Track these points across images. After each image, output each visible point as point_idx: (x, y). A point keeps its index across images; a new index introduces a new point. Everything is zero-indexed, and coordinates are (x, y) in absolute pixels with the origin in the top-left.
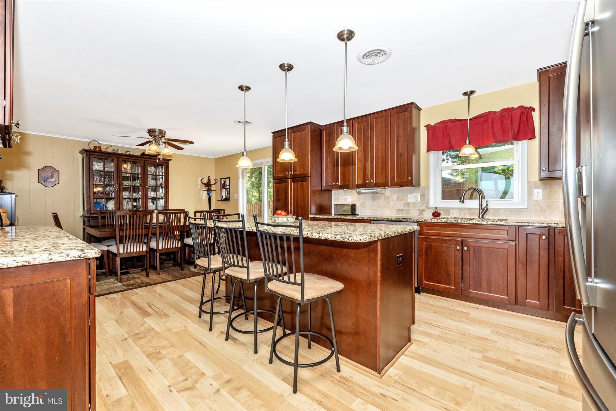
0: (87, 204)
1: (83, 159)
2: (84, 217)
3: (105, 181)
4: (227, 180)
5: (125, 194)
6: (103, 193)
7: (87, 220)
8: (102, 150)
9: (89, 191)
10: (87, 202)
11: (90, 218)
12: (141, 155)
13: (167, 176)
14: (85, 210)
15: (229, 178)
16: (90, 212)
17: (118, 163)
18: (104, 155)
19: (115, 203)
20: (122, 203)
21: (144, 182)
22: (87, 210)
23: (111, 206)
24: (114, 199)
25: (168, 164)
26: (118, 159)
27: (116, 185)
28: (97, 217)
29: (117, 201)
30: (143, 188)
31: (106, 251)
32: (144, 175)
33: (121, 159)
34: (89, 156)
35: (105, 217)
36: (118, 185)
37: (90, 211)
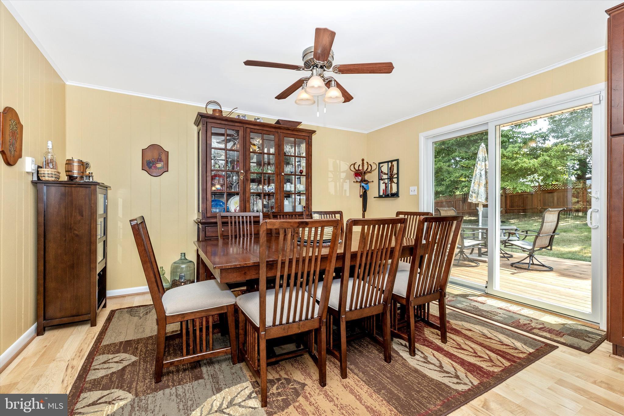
0: (203, 203)
1: (199, 133)
2: (198, 223)
3: (227, 166)
4: (395, 163)
5: (253, 187)
6: (224, 184)
7: (202, 227)
8: (223, 115)
9: (205, 181)
10: (203, 198)
11: (206, 225)
12: (276, 123)
13: (310, 157)
14: (200, 211)
15: (397, 160)
16: (207, 214)
17: (245, 136)
18: (226, 123)
19: (240, 201)
20: (249, 201)
21: (279, 166)
22: (202, 211)
23: (234, 204)
24: (237, 194)
25: (311, 139)
26: (245, 129)
27: (242, 171)
28: (216, 223)
29: (242, 198)
30: (278, 177)
31: (233, 306)
32: (279, 156)
33: (248, 130)
34: (205, 124)
35: (227, 223)
36: (245, 171)
37: (205, 213)
